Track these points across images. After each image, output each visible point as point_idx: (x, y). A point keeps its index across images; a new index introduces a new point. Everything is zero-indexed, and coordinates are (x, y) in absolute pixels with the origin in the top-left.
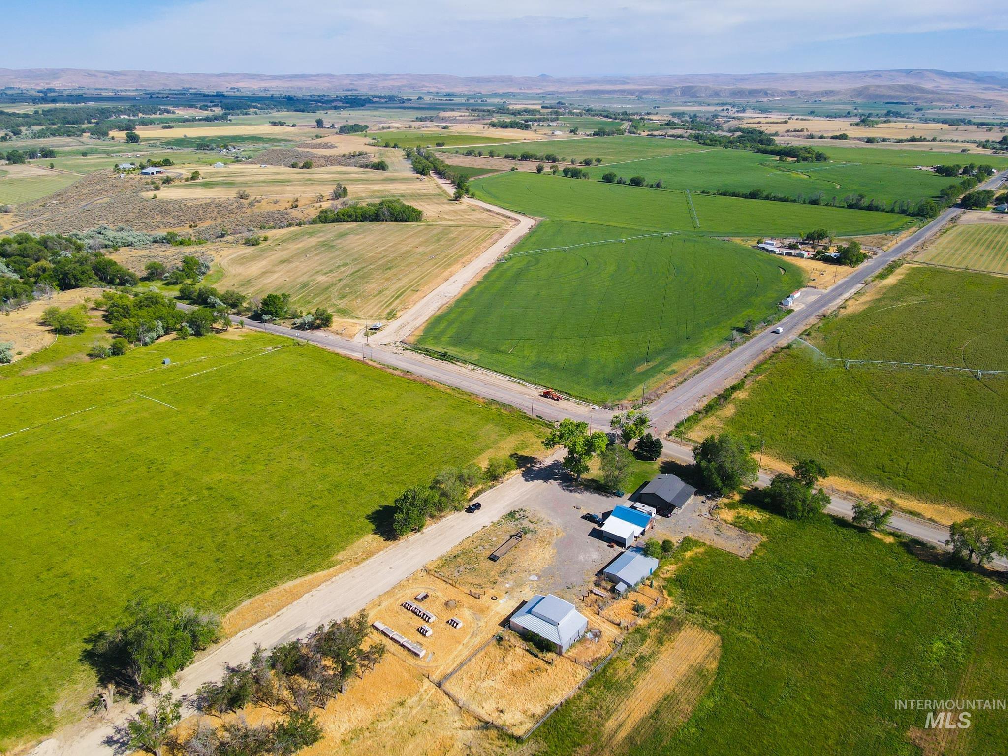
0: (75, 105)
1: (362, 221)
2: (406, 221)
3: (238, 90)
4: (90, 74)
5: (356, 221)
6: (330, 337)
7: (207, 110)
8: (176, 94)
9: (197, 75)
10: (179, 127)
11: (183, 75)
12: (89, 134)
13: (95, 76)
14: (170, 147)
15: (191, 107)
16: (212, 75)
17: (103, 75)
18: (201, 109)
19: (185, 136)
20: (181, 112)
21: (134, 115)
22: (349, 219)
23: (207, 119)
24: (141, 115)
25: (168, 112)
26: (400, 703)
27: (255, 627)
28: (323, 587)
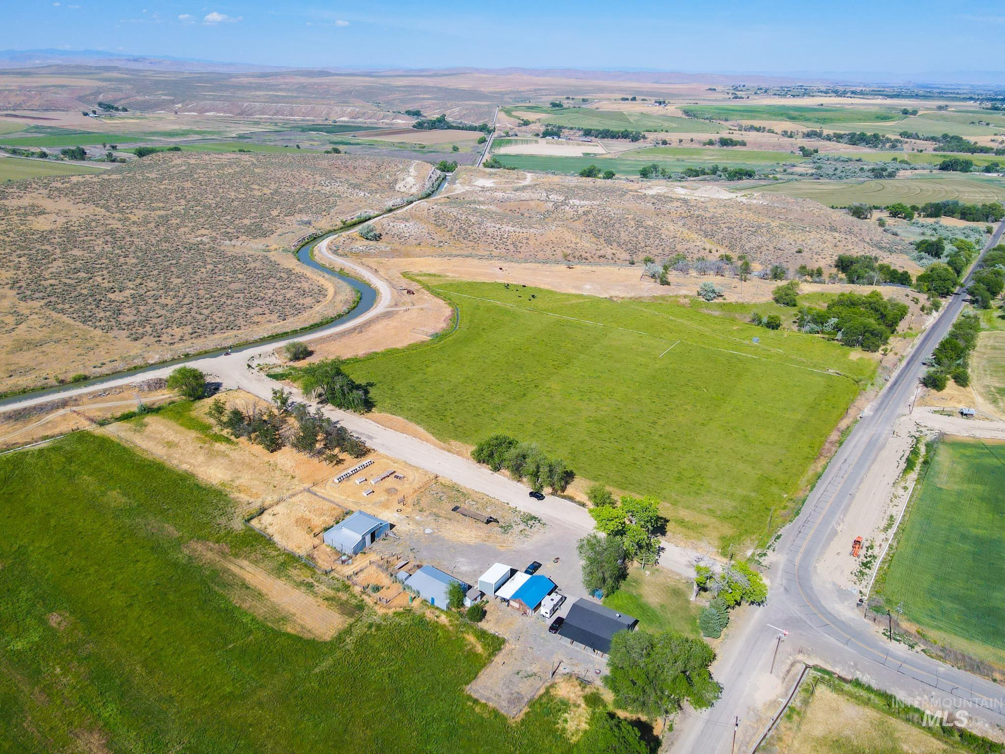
26: (293, 477)
27: (375, 424)
28: (416, 440)
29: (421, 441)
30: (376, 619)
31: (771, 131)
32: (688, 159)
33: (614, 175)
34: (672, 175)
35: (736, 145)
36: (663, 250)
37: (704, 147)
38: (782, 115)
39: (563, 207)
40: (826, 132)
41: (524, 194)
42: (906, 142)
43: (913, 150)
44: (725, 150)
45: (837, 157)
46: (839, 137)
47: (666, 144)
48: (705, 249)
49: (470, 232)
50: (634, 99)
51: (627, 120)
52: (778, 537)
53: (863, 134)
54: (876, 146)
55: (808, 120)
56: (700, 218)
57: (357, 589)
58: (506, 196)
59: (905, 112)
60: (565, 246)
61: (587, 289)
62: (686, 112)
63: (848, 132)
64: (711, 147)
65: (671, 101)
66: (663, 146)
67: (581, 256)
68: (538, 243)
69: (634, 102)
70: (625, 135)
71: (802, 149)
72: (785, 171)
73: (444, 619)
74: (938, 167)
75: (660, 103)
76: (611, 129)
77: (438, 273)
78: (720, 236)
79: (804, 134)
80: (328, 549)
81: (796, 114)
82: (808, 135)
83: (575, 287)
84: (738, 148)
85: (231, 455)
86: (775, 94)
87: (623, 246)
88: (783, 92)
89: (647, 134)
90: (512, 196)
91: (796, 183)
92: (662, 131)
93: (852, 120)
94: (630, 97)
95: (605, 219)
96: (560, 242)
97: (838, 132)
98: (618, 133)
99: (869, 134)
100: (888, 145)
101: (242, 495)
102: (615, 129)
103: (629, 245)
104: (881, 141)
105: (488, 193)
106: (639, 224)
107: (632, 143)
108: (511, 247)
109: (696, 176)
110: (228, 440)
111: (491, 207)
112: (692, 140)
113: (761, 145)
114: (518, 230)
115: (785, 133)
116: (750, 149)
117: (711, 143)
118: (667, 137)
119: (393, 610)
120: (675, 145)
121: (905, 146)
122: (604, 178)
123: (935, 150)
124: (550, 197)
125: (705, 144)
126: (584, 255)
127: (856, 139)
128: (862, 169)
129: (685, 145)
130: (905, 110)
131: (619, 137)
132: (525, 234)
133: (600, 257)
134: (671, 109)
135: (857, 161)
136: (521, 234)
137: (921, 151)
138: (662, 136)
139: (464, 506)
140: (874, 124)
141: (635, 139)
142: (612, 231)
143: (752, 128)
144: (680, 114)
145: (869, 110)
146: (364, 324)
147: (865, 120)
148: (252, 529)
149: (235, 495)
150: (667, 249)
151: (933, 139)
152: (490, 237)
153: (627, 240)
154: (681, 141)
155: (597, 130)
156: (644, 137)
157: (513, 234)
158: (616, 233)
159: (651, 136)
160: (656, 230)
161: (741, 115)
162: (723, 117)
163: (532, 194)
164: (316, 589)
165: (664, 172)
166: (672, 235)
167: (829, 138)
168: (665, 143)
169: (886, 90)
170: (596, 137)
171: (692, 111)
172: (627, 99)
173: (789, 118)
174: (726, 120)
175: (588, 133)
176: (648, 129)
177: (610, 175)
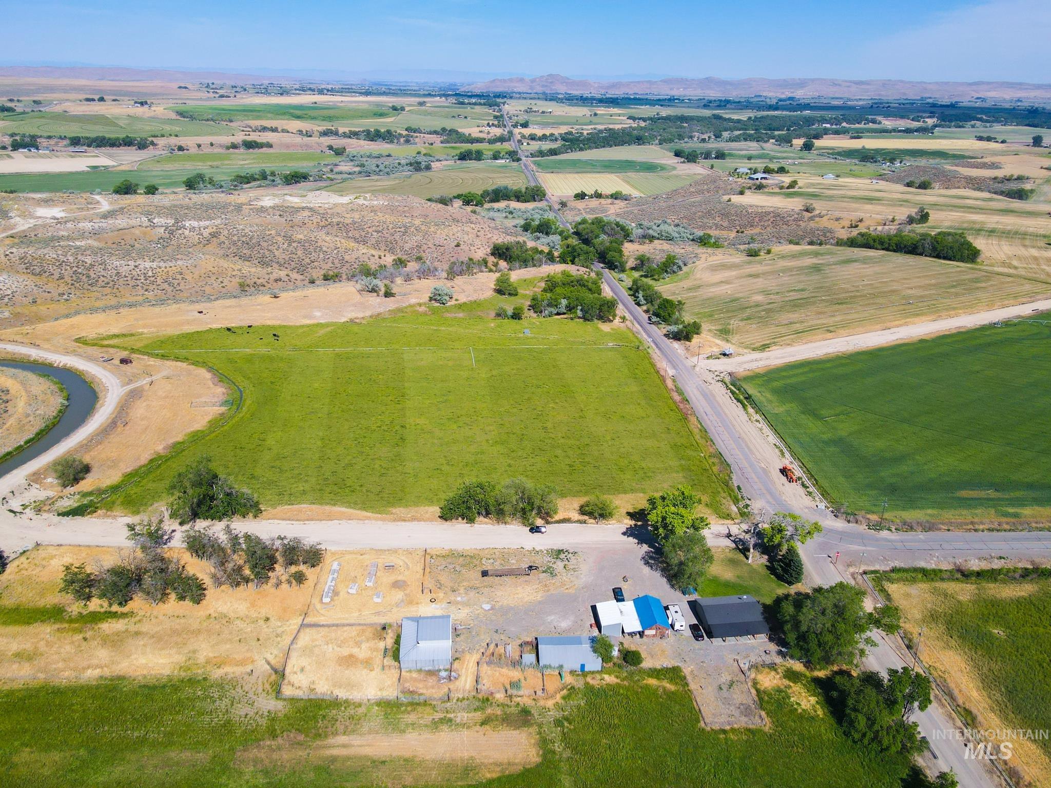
0: (792, 113)
1: (895, 251)
2: (950, 259)
3: (983, 100)
4: (835, 84)
5: (887, 249)
6: (679, 351)
7: (919, 121)
8: (903, 104)
9: (947, 83)
10: (868, 137)
11: (930, 83)
12: (774, 141)
13: (840, 85)
14: (835, 156)
15: (902, 117)
16: (962, 84)
17: (848, 84)
18: (913, 120)
19: (863, 147)
20: (888, 123)
21: (836, 125)
22: (879, 247)
23: (908, 131)
24: (844, 124)
25: (874, 122)
26: (267, 619)
27: (284, 522)
28: (354, 522)
29: (362, 522)
30: (554, 714)
31: (284, 131)
32: (223, 165)
33: (157, 189)
34: (222, 183)
35: (262, 147)
36: (333, 263)
37: (228, 151)
38: (284, 114)
39: (180, 232)
40: (341, 130)
41: (119, 222)
42: (417, 137)
43: (425, 143)
44: (256, 154)
45: (368, 154)
46: (354, 135)
47: (183, 150)
48: (374, 256)
49: (93, 276)
50: (102, 99)
51: (116, 125)
52: (739, 488)
53: (377, 131)
54: (392, 142)
55: (314, 118)
56: (341, 225)
57: (500, 696)
58: (96, 226)
59: (394, 108)
60: (229, 275)
61: (319, 316)
62: (181, 114)
63: (361, 130)
64: (236, 151)
65: (154, 101)
66: (181, 153)
67: (255, 283)
68: (196, 276)
69: (102, 103)
70: (128, 142)
71: (331, 148)
72: (332, 171)
73: (610, 679)
74: (457, 157)
75: (142, 104)
76: (107, 136)
77: (124, 331)
78: (373, 241)
79: (321, 133)
80: (415, 675)
81: (298, 113)
82: (325, 134)
83: (305, 317)
84: (264, 150)
85: (144, 630)
86: (258, 93)
87: (285, 265)
88: (265, 91)
89: (155, 140)
90: (104, 225)
91: (351, 181)
92: (171, 135)
93: (354, 117)
94: (96, 97)
95: (244, 239)
96: (220, 271)
97: (353, 129)
98: (117, 139)
99: (382, 130)
100: (402, 140)
101: (228, 669)
102: (113, 136)
103: (293, 263)
104: (395, 136)
105: (69, 225)
106: (289, 240)
107: (139, 151)
108: (165, 286)
109: (248, 183)
110: (114, 615)
111: (89, 242)
112: (212, 145)
113: (287, 146)
114: (162, 264)
115: (300, 132)
116: (278, 151)
117: (234, 146)
118: (183, 141)
119: (558, 696)
120: (194, 151)
121: (417, 140)
122: (146, 193)
123: (442, 142)
124: (154, 221)
125: (228, 148)
126: (258, 282)
127: (374, 136)
128: (399, 164)
129: (207, 150)
130: (393, 106)
131: (121, 145)
132: (174, 268)
133: (276, 281)
134: (159, 110)
135: (387, 156)
136: (168, 269)
137: (432, 144)
138: (173, 141)
139: (488, 567)
140: (378, 120)
141: (142, 146)
142: (261, 251)
143: (264, 129)
144: (173, 116)
145: (360, 107)
146: (119, 413)
147: (366, 117)
148: (293, 700)
149: (217, 674)
150: (336, 261)
151: (435, 132)
152: (129, 279)
153: (287, 259)
154: (199, 146)
155: (87, 138)
156: (153, 143)
157: (158, 270)
158: (267, 253)
159: (161, 142)
160: (313, 243)
161: (245, 115)
162: (227, 118)
163: (129, 220)
164: (458, 720)
165: (211, 181)
166: (332, 245)
167: (345, 135)
168: (181, 149)
169: (353, 87)
170: (89, 146)
171: (187, 112)
172: (93, 100)
173: (294, 117)
174: (231, 121)
175: (75, 142)
176: (153, 133)
177: (152, 190)
